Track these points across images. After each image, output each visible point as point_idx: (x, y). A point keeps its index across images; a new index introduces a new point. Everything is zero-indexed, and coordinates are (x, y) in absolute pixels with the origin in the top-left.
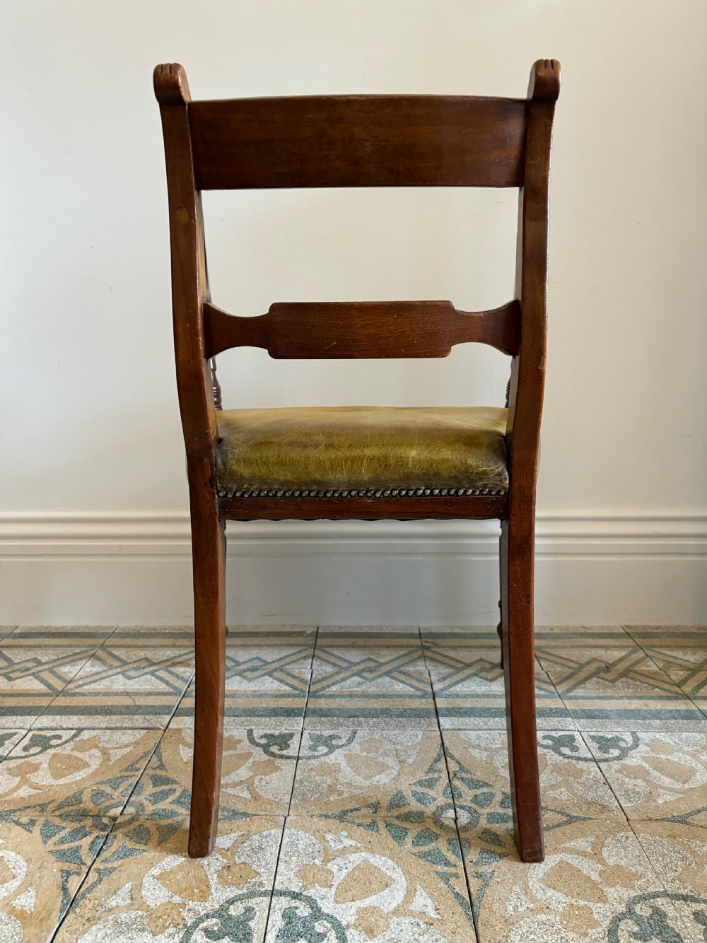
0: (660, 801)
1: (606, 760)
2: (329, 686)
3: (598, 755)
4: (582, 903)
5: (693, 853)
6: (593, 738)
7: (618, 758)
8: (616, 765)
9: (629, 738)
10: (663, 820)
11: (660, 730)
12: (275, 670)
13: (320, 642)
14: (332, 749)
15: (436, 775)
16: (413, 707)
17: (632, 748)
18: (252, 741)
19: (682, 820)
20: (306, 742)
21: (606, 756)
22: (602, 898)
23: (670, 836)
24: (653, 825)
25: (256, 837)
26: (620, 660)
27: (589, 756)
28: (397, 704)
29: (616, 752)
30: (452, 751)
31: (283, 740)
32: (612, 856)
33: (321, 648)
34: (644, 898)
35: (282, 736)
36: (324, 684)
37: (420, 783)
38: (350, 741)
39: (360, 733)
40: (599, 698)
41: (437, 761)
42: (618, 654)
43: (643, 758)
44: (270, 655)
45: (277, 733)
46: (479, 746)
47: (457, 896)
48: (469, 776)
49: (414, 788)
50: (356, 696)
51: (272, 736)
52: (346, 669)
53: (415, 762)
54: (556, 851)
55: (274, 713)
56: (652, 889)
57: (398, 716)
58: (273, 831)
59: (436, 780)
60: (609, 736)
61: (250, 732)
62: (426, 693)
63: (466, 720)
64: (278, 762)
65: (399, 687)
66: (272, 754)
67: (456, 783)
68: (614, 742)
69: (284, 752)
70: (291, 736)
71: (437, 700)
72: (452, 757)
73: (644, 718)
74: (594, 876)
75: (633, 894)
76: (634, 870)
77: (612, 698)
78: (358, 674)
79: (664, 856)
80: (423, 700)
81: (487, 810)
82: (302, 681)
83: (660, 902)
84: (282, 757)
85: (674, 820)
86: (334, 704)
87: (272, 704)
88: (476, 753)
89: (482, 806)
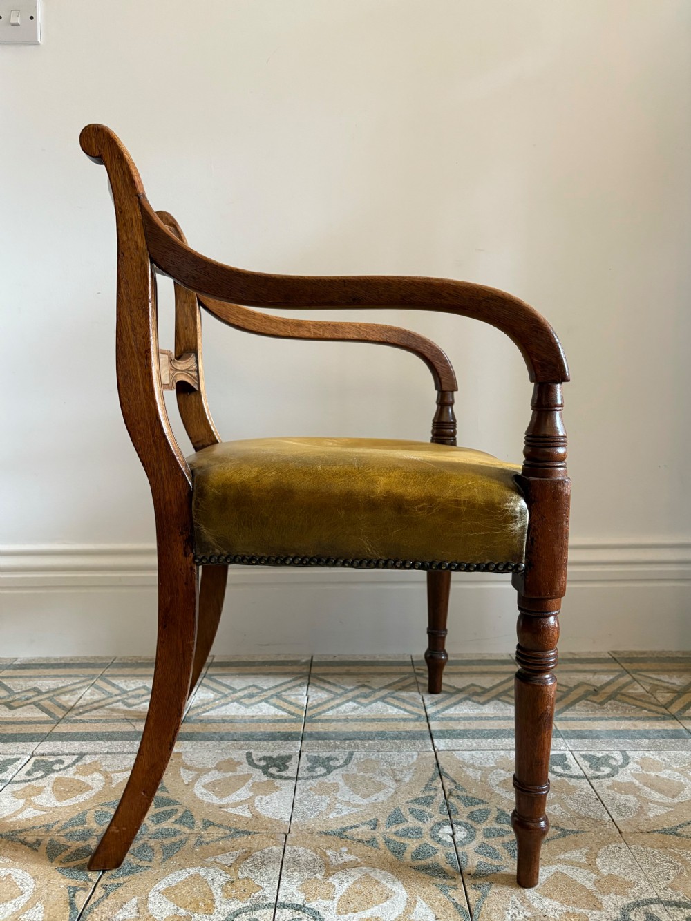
0: (651, 815)
1: (598, 777)
2: (325, 711)
3: (589, 772)
4: (578, 911)
5: (684, 862)
6: (584, 757)
7: (609, 775)
8: (607, 782)
9: (618, 756)
10: (654, 832)
11: (649, 749)
12: (272, 696)
13: (315, 670)
14: (329, 770)
15: (432, 793)
16: (408, 729)
17: (622, 766)
18: (251, 762)
19: (673, 832)
20: (305, 763)
21: (598, 773)
22: (597, 906)
23: (661, 847)
24: (645, 837)
25: (258, 854)
26: (608, 684)
27: (582, 774)
28: (393, 727)
29: (607, 770)
30: (447, 770)
31: (282, 762)
32: (606, 866)
33: (317, 676)
34: (637, 905)
35: (280, 758)
36: (320, 709)
37: (417, 801)
38: (347, 762)
39: (357, 755)
40: (589, 719)
41: (432, 780)
42: (606, 678)
43: (635, 776)
44: (266, 683)
45: (275, 755)
46: (473, 766)
47: (457, 905)
48: (464, 794)
49: (411, 805)
50: (352, 720)
51: (271, 758)
52: (341, 695)
53: (411, 781)
54: (551, 862)
55: (272, 737)
56: (645, 897)
57: (393, 738)
58: (274, 848)
59: (433, 798)
60: (600, 755)
61: (249, 755)
62: (420, 716)
63: (460, 741)
64: (276, 782)
65: (393, 711)
66: (271, 775)
67: (452, 800)
68: (605, 760)
69: (283, 774)
70: (290, 758)
71: (431, 723)
72: (447, 776)
73: (633, 738)
74: (589, 885)
75: (627, 901)
76: (627, 879)
77: (601, 719)
78: (354, 699)
79: (656, 865)
80: (418, 723)
81: (484, 826)
82: (299, 706)
83: (653, 908)
84: (280, 778)
85: (665, 832)
86: (331, 728)
87: (270, 728)
88: (470, 772)
89: (478, 822)
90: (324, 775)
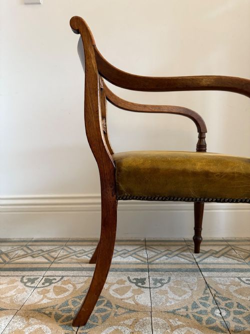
2: (155, 260)
12: (133, 254)
13: (147, 243)
14: (162, 284)
15: (207, 295)
16: (190, 268)
18: (130, 281)
20: (152, 282)
25: (141, 320)
28: (183, 267)
30: (210, 285)
31: (143, 281)
33: (148, 246)
35: (141, 279)
36: (153, 259)
37: (202, 298)
38: (169, 281)
39: (172, 278)
41: (206, 289)
44: (130, 248)
45: (139, 278)
46: (221, 284)
48: (221, 296)
50: (167, 264)
51: (137, 279)
52: (160, 253)
53: (197, 289)
55: (136, 270)
57: (185, 271)
58: (147, 318)
59: (208, 297)
61: (129, 278)
62: (193, 262)
63: (213, 273)
64: (143, 289)
65: (182, 260)
66: (139, 286)
67: (216, 298)
69: (144, 286)
70: (145, 279)
71: (199, 265)
72: (212, 288)
78: (165, 255)
80: (194, 265)
81: (232, 310)
82: (144, 258)
84: (143, 287)
86: (159, 267)
87: (135, 267)
88: (221, 286)
89: (230, 308)
90: (160, 287)
